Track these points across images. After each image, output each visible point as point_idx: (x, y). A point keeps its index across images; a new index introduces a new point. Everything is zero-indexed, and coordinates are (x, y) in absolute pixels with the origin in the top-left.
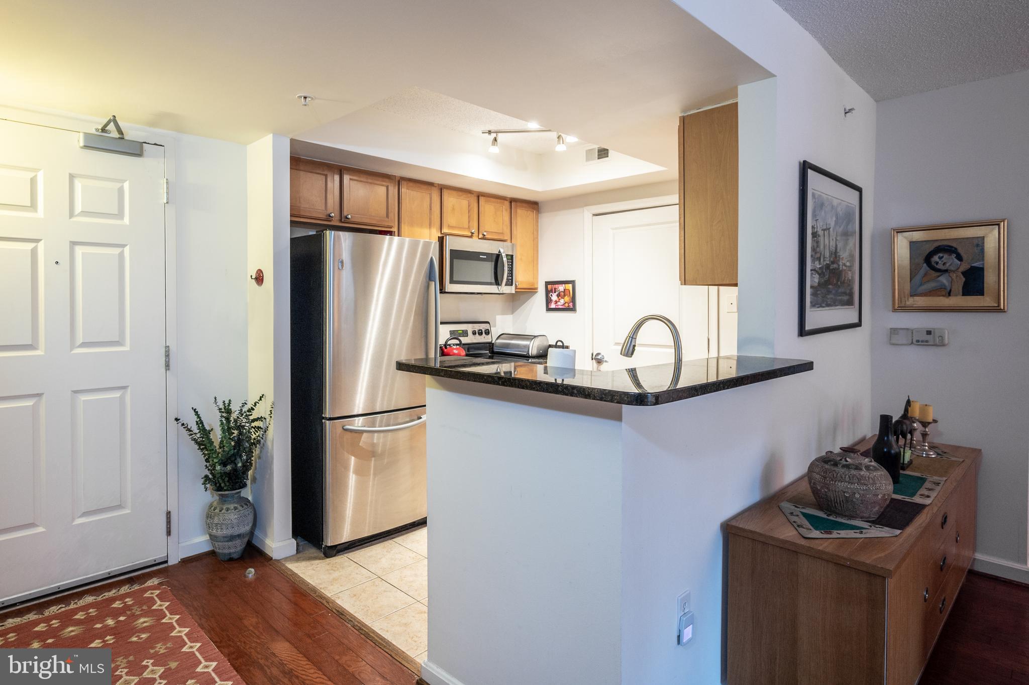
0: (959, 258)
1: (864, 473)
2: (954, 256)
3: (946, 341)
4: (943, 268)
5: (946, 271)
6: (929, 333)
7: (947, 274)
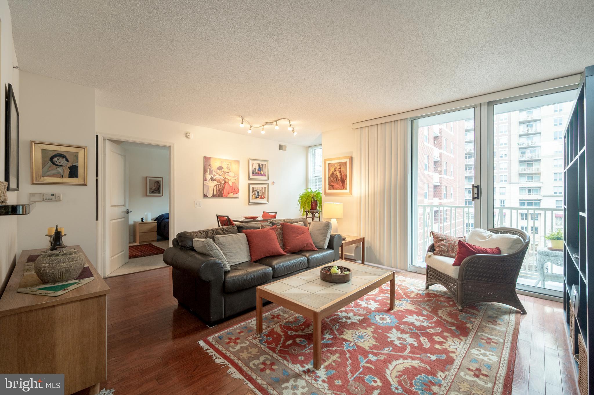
0: (67, 160)
1: (74, 255)
2: (64, 159)
3: (61, 199)
4: (59, 164)
5: (61, 166)
6: (52, 195)
7: (61, 167)
